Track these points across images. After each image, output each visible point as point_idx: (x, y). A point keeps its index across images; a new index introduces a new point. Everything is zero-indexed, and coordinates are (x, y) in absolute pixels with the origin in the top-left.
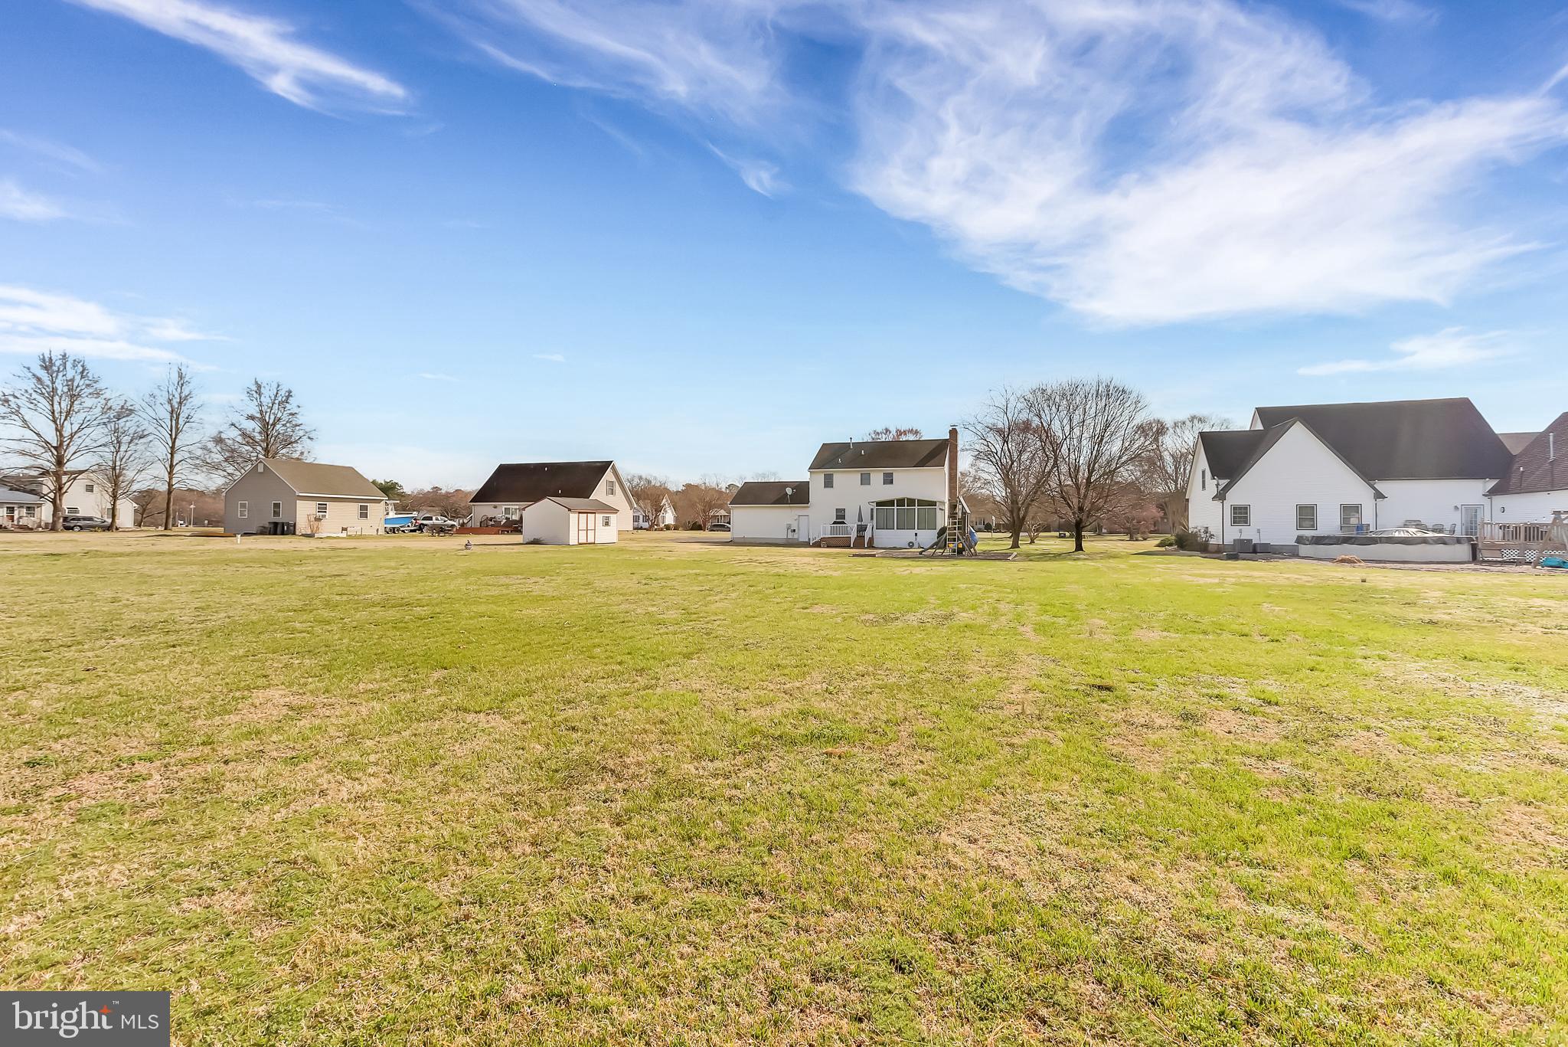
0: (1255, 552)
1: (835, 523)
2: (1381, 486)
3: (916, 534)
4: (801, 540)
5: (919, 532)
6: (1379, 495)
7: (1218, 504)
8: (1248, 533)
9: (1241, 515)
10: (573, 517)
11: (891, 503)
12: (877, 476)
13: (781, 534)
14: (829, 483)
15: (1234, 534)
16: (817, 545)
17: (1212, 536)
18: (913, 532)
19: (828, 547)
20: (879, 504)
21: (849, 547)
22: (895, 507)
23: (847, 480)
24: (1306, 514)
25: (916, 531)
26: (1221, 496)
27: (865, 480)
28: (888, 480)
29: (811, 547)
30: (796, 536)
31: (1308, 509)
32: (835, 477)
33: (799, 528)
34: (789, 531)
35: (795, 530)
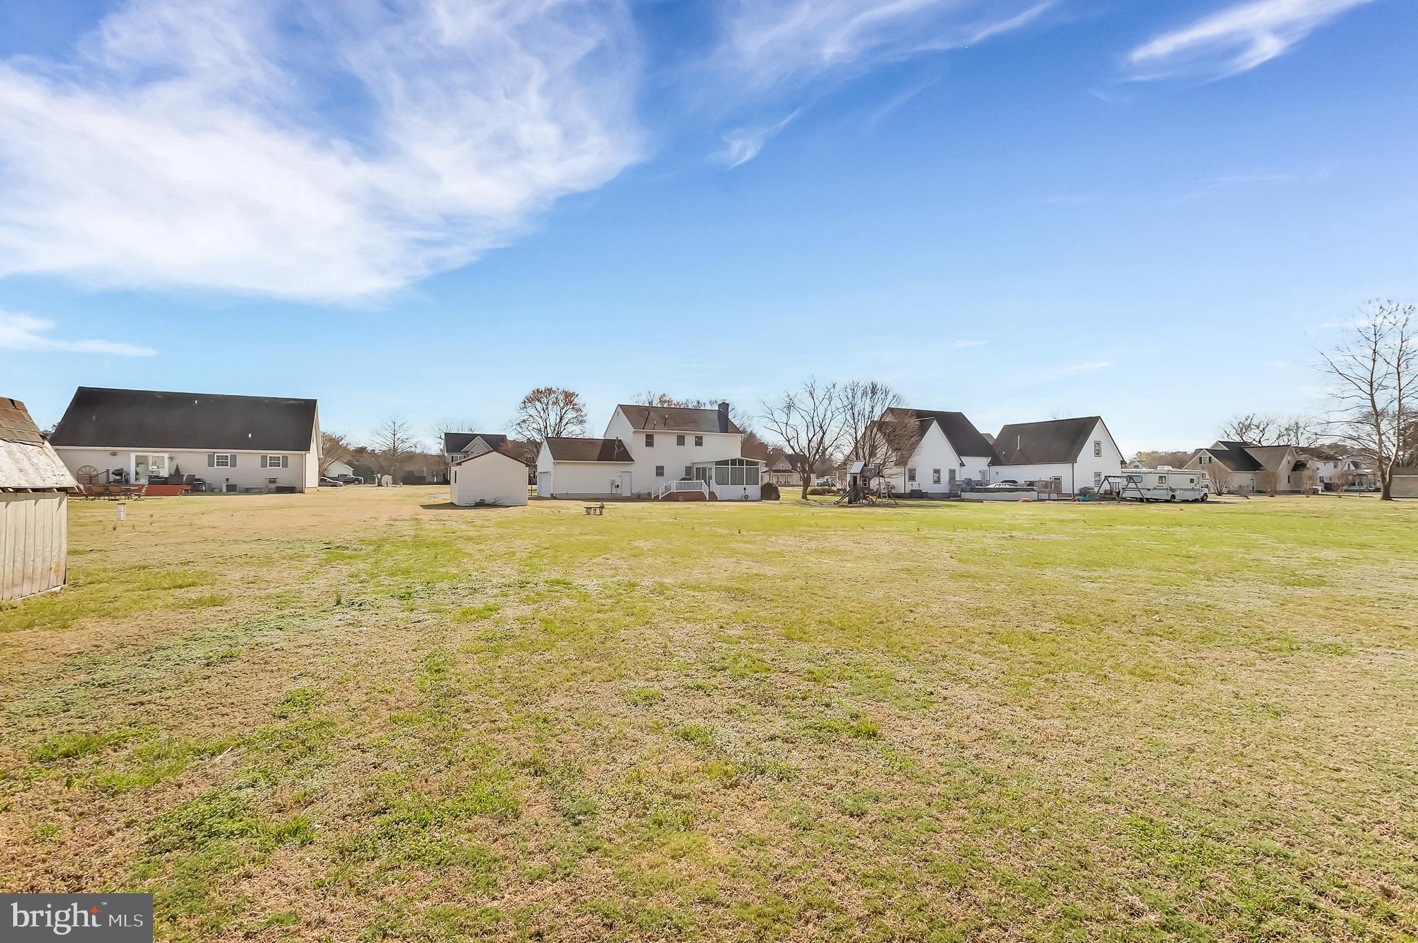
0: (920, 497)
1: (683, 479)
2: (963, 459)
3: (745, 489)
4: (623, 495)
5: (747, 486)
6: (962, 465)
7: (901, 468)
8: (915, 486)
9: (912, 476)
12: (690, 439)
14: (650, 441)
15: (910, 486)
18: (743, 487)
21: (704, 500)
23: (665, 441)
24: (937, 476)
25: (745, 486)
26: (901, 462)
27: (681, 441)
28: (699, 442)
29: (660, 501)
31: (937, 471)
32: (655, 437)
33: (622, 483)
34: (613, 486)
35: (618, 486)
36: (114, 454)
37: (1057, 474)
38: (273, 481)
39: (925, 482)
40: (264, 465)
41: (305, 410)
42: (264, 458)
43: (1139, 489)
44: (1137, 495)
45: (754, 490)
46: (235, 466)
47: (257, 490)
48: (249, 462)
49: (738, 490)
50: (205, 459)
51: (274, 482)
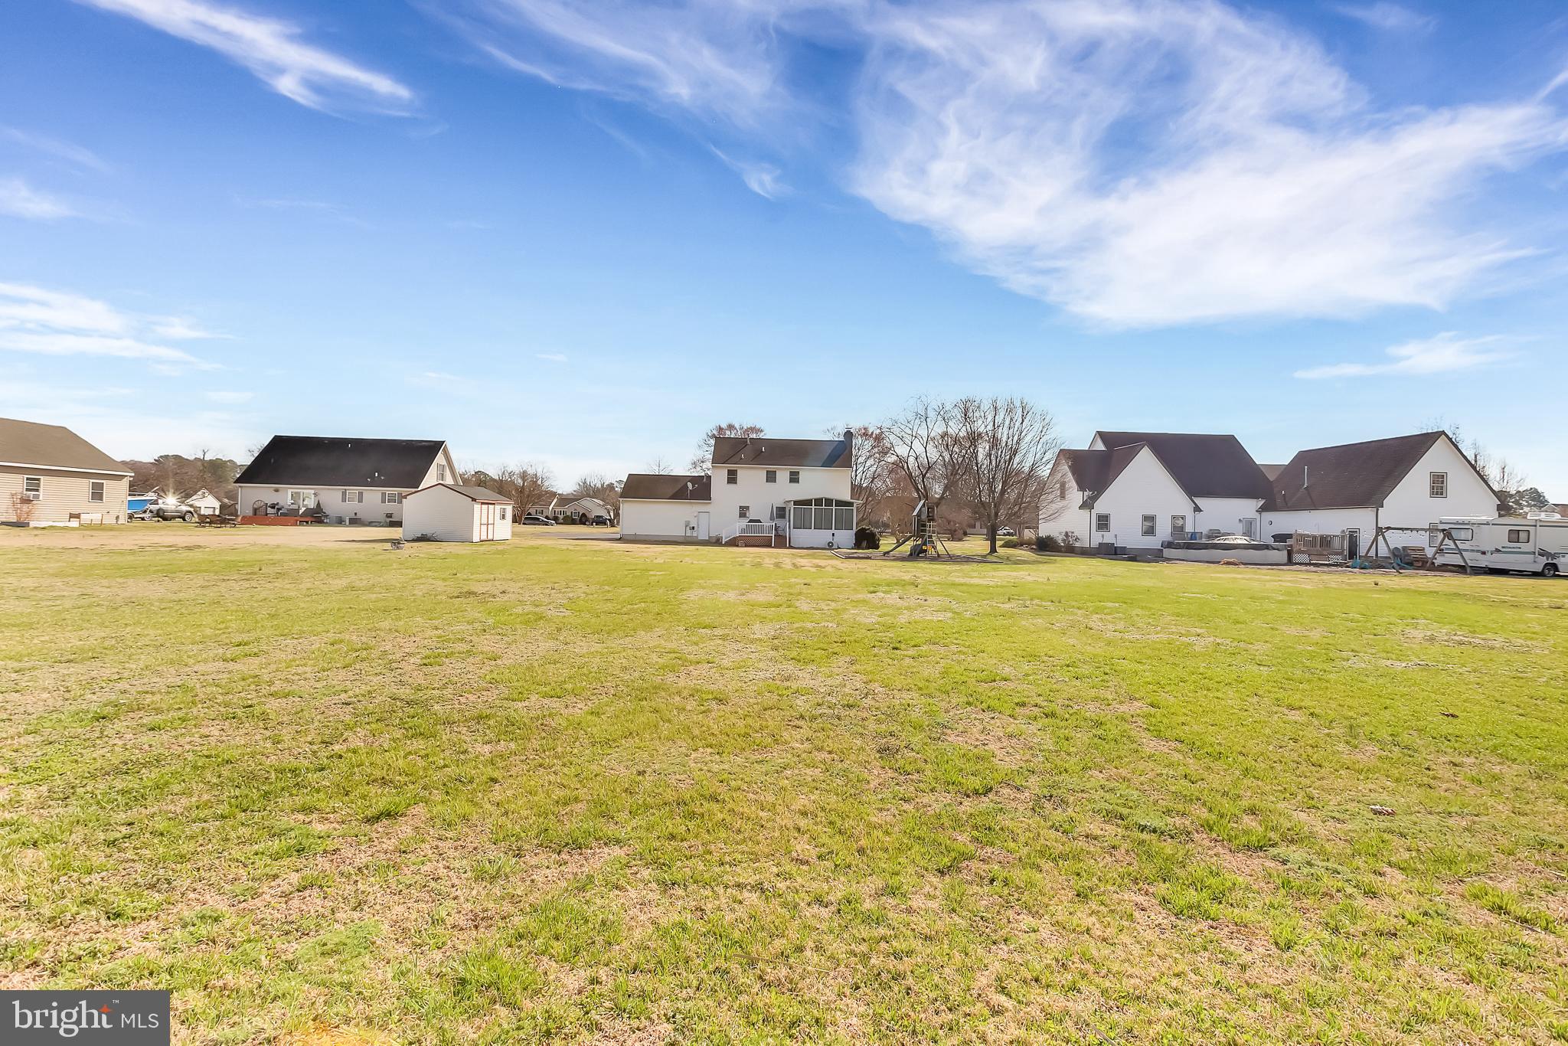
0: (1116, 554)
2: (1200, 501)
3: (833, 534)
4: (699, 539)
5: (836, 532)
6: (1197, 509)
7: (1085, 513)
8: (1108, 538)
9: (1103, 522)
10: (477, 507)
11: (808, 502)
12: (783, 475)
13: (679, 532)
14: (732, 478)
15: (1098, 538)
16: (733, 543)
17: (1077, 539)
18: (831, 532)
19: (746, 546)
20: (796, 503)
21: (770, 546)
22: (813, 507)
23: (752, 477)
24: (1149, 525)
25: (833, 531)
26: (1087, 505)
27: (771, 477)
28: (794, 478)
30: (695, 534)
31: (1150, 519)
32: (739, 472)
33: (698, 525)
34: (688, 528)
35: (693, 528)
36: (277, 490)
37: (1353, 526)
38: (389, 516)
39: (1126, 532)
40: (383, 501)
41: (428, 451)
42: (384, 494)
43: (1460, 552)
44: (1456, 560)
45: (846, 537)
46: (362, 502)
47: (377, 524)
48: (372, 498)
49: (823, 536)
50: (340, 495)
51: (391, 517)
